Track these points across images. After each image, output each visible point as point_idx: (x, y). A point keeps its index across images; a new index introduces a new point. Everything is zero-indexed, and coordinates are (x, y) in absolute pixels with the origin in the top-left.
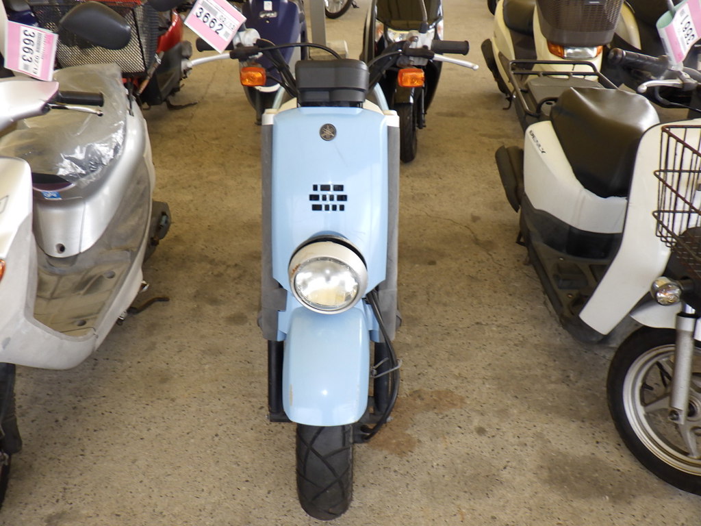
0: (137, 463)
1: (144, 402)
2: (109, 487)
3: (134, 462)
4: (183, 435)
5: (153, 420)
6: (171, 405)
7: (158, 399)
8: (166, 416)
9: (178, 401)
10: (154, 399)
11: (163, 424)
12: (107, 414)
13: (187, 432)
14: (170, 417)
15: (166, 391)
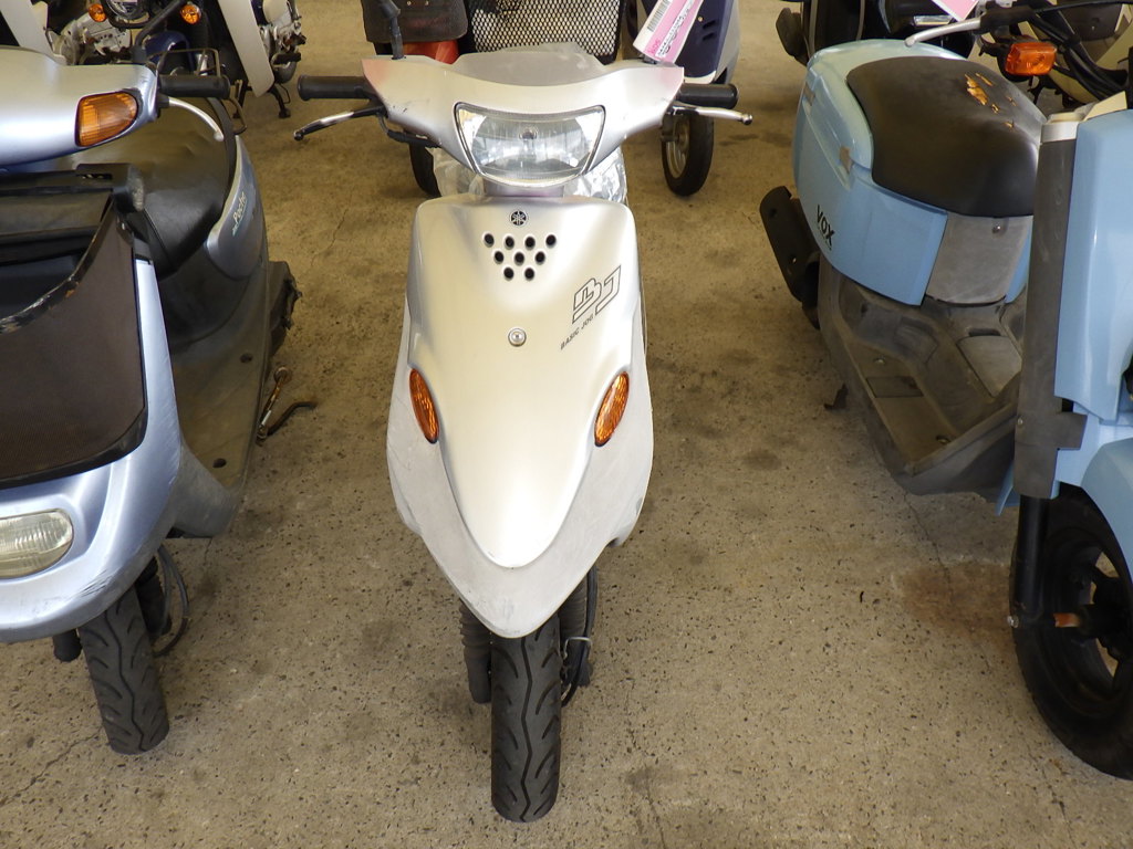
0: (723, 690)
1: (683, 594)
2: (699, 728)
3: (718, 688)
4: (774, 646)
5: (712, 622)
6: (728, 599)
7: (704, 589)
8: (730, 616)
9: (736, 592)
10: (697, 589)
11: (731, 629)
12: (634, 614)
13: (776, 640)
14: (738, 618)
15: (708, 577)
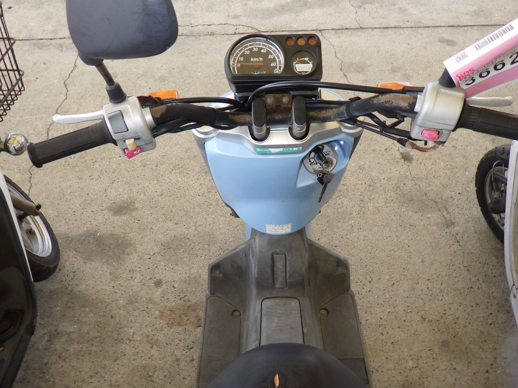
1: (449, 317)
4: (397, 282)
5: (430, 298)
6: (423, 313)
7: (438, 321)
10: (442, 321)
11: (419, 293)
12: (474, 304)
13: (395, 286)
14: (417, 300)
15: (436, 330)
